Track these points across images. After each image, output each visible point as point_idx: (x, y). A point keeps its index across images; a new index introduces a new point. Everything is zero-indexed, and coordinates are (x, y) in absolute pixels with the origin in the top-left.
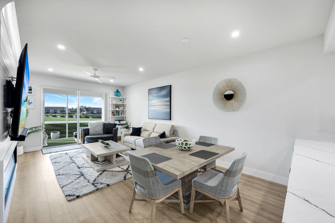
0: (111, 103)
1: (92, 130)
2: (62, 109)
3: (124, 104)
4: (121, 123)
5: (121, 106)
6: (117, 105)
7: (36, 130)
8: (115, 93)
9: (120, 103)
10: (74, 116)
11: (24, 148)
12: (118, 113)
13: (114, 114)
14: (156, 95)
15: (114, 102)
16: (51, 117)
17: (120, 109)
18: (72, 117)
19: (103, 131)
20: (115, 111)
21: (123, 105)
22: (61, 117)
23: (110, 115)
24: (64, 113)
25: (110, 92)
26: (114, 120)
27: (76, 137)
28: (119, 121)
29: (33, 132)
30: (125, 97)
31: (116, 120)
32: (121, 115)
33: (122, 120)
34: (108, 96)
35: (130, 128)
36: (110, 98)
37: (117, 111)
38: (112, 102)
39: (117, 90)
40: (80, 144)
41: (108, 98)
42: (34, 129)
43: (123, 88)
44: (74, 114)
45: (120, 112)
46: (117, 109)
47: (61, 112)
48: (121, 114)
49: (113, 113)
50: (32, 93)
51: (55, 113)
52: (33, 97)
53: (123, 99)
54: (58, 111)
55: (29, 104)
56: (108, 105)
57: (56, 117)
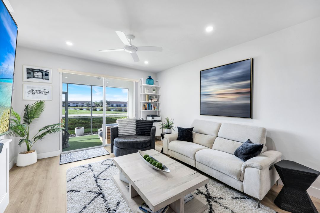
0: (142, 93)
1: (122, 130)
2: (88, 103)
3: (158, 94)
4: (155, 119)
5: (154, 97)
6: (149, 96)
7: (53, 129)
8: (146, 81)
9: (154, 93)
10: (98, 109)
11: (37, 153)
12: (150, 105)
13: (146, 107)
14: (217, 78)
15: (147, 92)
16: (78, 109)
17: (153, 102)
18: (96, 110)
19: (136, 131)
20: (147, 103)
21: (156, 97)
22: (87, 110)
23: (141, 109)
24: (89, 106)
25: (141, 80)
26: (145, 115)
27: (101, 135)
28: (153, 116)
29: (49, 132)
30: (158, 86)
31: (148, 116)
32: (154, 109)
33: (156, 116)
34: (139, 85)
35: (174, 128)
36: (141, 86)
37: (149, 104)
38: (144, 92)
39: (150, 77)
40: (106, 146)
41: (139, 87)
42: (50, 128)
43: (157, 73)
44: (97, 107)
45: (153, 105)
46: (150, 101)
47: (87, 105)
48: (154, 107)
49: (144, 106)
50: (48, 79)
51: (82, 106)
52: (50, 84)
53: (156, 88)
54: (85, 105)
55: (45, 94)
56: (139, 96)
57: (82, 110)
